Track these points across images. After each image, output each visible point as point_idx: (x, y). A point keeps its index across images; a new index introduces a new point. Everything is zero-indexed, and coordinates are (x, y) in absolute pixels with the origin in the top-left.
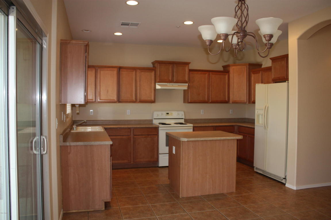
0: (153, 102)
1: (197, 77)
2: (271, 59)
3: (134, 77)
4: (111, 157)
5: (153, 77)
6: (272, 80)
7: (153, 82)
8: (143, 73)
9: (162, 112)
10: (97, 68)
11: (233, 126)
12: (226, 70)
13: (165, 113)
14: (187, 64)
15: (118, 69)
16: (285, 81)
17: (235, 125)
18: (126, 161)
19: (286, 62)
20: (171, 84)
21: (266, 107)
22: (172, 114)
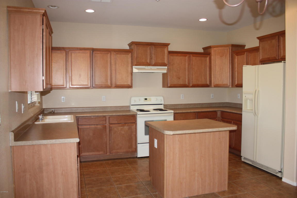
0: (130, 87)
1: (177, 59)
2: (258, 38)
3: (109, 60)
4: (78, 158)
5: (130, 60)
6: (260, 61)
7: (130, 65)
8: (118, 55)
9: (140, 98)
10: (68, 50)
11: (215, 112)
12: (207, 52)
13: (143, 98)
14: (167, 45)
15: (91, 51)
16: (281, 61)
17: (217, 111)
18: (101, 153)
19: (277, 40)
20: (148, 67)
21: (256, 91)
22: (150, 99)
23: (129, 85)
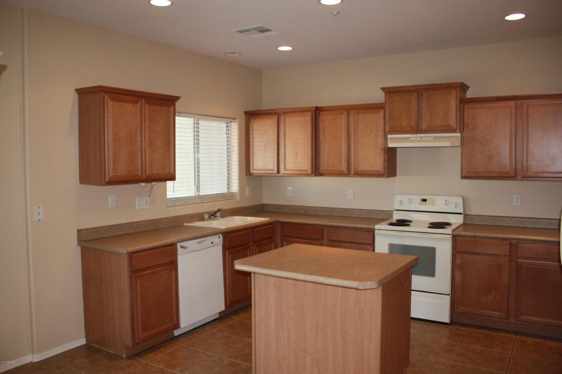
0: (381, 175)
1: (484, 116)
3: (344, 125)
5: (381, 123)
9: (411, 197)
10: (280, 114)
13: (417, 199)
15: (314, 112)
22: (432, 201)
23: (379, 171)
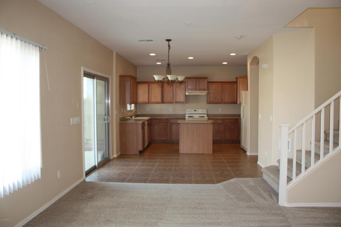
5: (184, 87)
7: (184, 90)
13: (193, 110)
14: (206, 78)
18: (165, 139)
20: (195, 91)
22: (198, 111)
23: (183, 102)
